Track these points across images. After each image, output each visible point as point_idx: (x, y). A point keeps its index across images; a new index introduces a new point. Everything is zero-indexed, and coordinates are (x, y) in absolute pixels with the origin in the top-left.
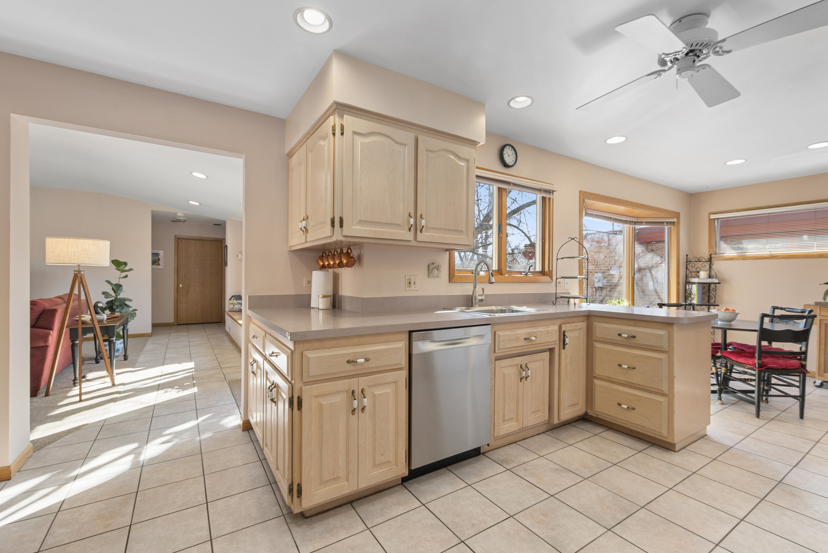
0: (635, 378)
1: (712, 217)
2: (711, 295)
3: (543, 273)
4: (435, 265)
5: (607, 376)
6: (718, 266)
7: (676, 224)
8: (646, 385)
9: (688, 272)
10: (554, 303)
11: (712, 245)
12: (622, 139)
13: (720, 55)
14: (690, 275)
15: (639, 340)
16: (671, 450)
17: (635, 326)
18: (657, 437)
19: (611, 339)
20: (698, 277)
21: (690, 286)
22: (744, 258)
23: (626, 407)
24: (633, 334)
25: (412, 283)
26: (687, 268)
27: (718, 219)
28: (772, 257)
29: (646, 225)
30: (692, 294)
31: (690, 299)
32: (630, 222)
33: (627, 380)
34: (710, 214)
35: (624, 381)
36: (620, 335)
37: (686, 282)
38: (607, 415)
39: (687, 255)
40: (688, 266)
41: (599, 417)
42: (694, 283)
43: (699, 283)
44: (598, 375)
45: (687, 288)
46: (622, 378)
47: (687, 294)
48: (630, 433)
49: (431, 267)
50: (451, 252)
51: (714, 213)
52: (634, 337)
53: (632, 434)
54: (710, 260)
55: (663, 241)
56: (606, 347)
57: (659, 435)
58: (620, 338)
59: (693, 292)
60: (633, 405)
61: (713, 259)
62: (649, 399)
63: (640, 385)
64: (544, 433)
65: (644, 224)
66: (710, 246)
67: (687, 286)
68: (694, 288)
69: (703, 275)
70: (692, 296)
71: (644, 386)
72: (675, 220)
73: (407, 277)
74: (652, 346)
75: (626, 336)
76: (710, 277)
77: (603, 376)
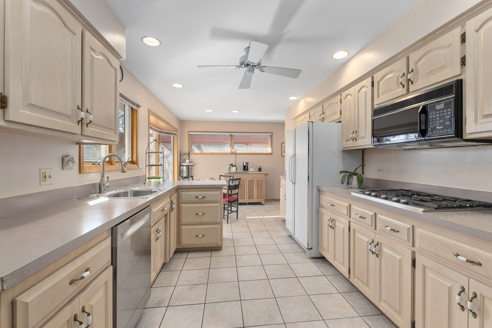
0: (205, 219)
1: (190, 133)
2: (189, 171)
3: (132, 162)
4: (70, 157)
5: (189, 222)
6: (192, 157)
7: (177, 135)
8: (210, 221)
9: (181, 160)
10: (145, 183)
11: (190, 147)
12: (181, 86)
13: (261, 71)
14: (182, 161)
15: (207, 199)
16: (219, 250)
17: (204, 191)
18: (215, 246)
19: (192, 200)
20: (185, 162)
21: (182, 167)
22: (202, 154)
23: (201, 236)
24: (204, 196)
25: (47, 177)
26: (180, 158)
27: (192, 134)
28: (211, 154)
29: (165, 134)
30: (183, 171)
31: (182, 174)
32: (158, 131)
33: (201, 221)
34: (189, 132)
35: (199, 222)
36: (196, 197)
37: (180, 165)
38: (189, 244)
39: (180, 152)
40: (181, 157)
41: (184, 247)
42: (184, 166)
43: (187, 166)
44: (184, 223)
45: (181, 168)
46: (198, 221)
47: (181, 171)
48: (199, 250)
49: (66, 159)
50: (81, 145)
51: (190, 132)
52: (204, 197)
53: (201, 250)
54: (189, 154)
55: (170, 142)
56: (188, 206)
57: (217, 245)
58: (197, 199)
59: (184, 170)
60: (204, 234)
61: (190, 154)
62: (212, 228)
63: (207, 222)
64: (160, 271)
65: (164, 133)
66: (189, 148)
67: (181, 167)
68: (185, 168)
69: (187, 161)
70: (184, 172)
71: (209, 222)
72: (176, 133)
73: (42, 171)
74: (213, 200)
75: (201, 197)
76: (190, 162)
77: (187, 223)
